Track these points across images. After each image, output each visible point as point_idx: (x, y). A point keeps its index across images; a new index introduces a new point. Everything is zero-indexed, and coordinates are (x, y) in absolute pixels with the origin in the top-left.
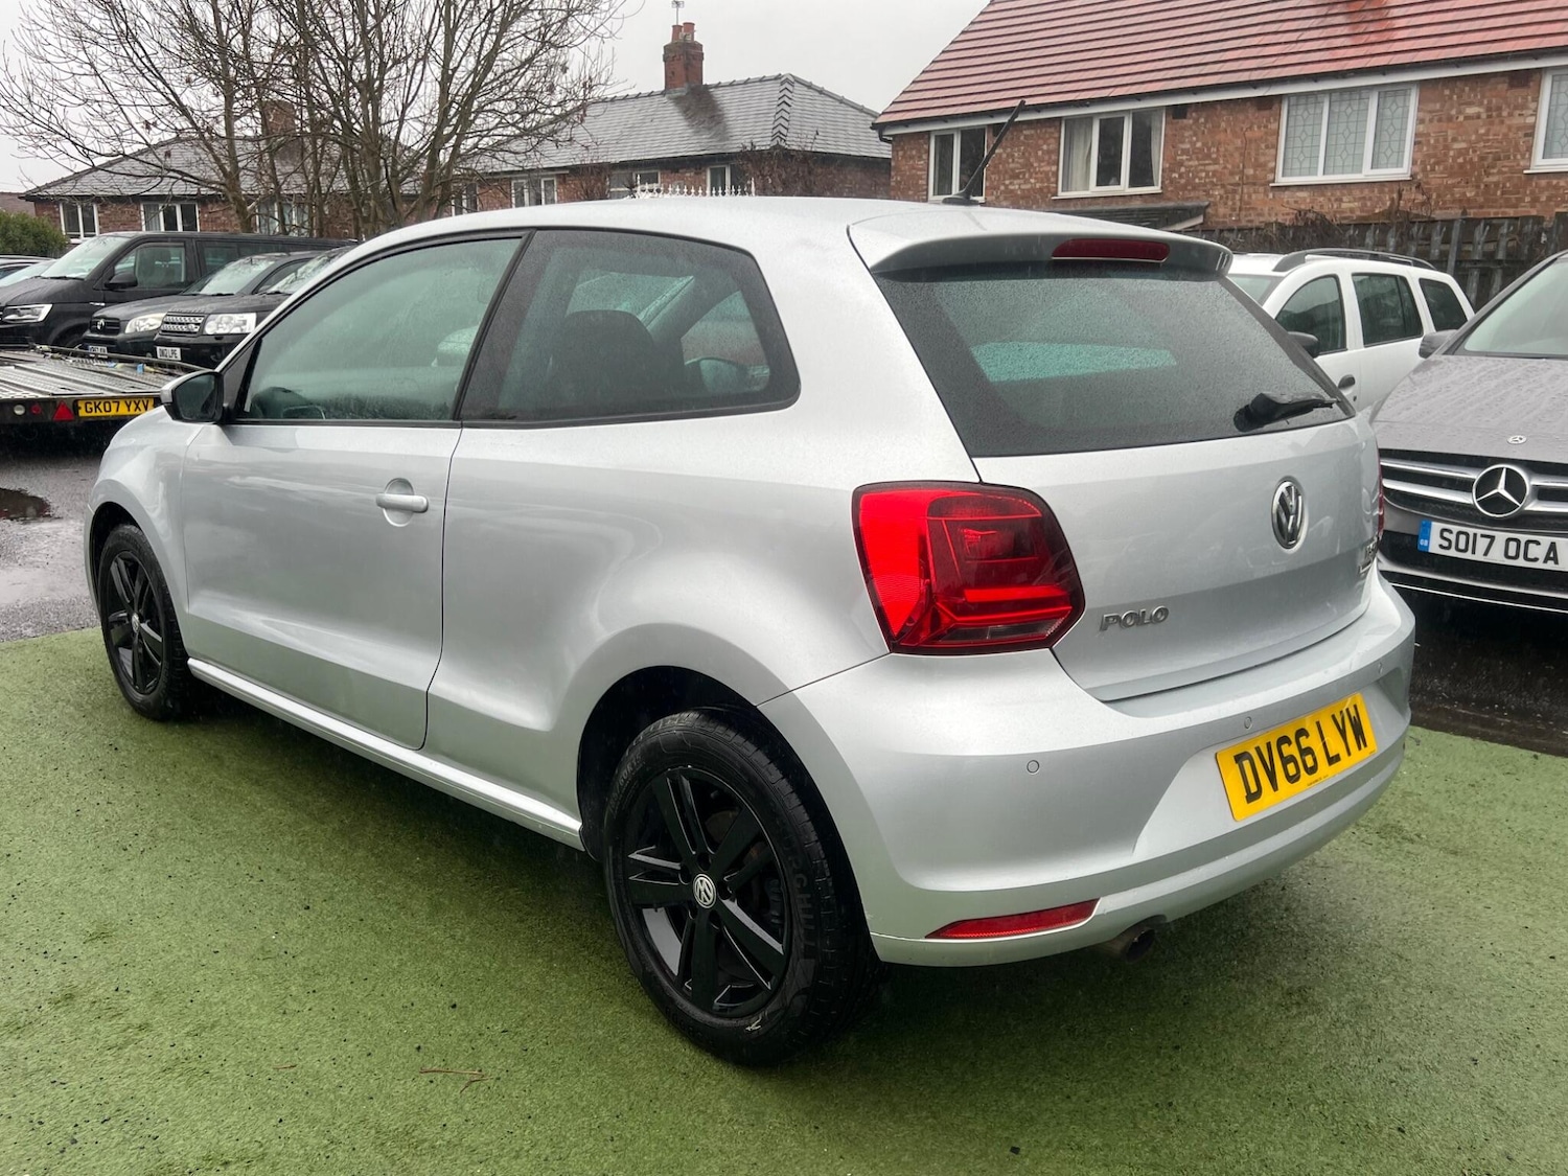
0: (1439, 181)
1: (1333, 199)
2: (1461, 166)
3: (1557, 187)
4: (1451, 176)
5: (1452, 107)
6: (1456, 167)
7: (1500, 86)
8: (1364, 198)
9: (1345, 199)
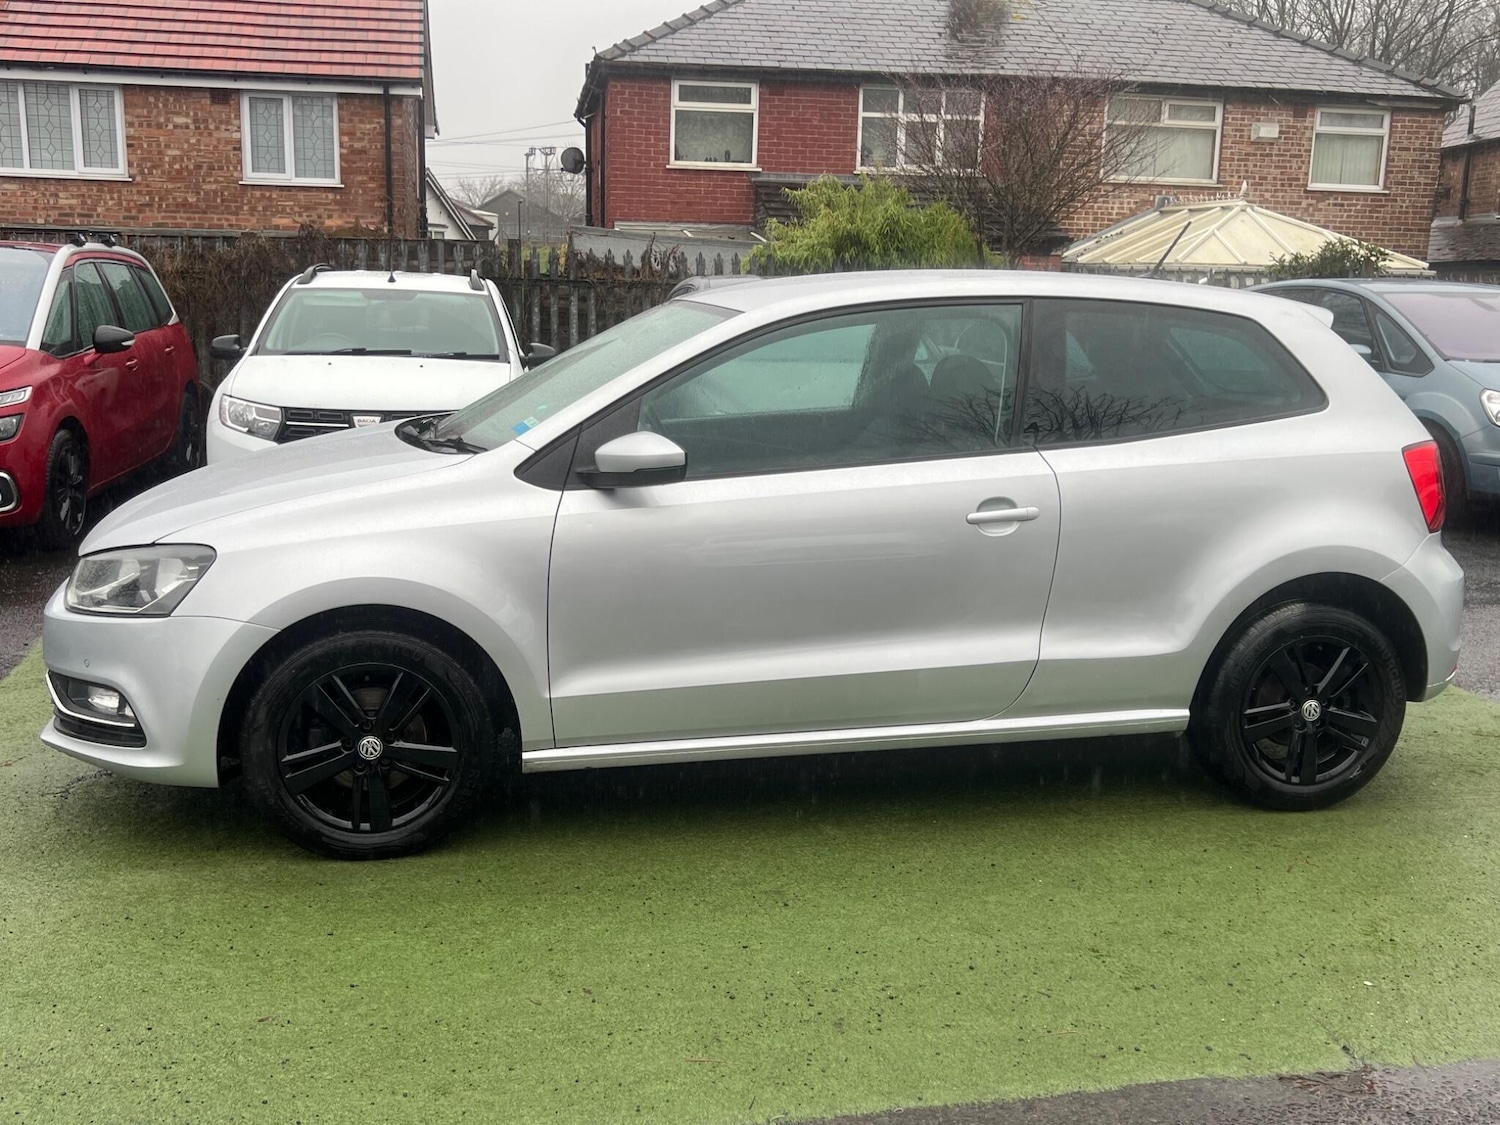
0: (159, 185)
1: (48, 193)
2: (179, 172)
3: (270, 199)
4: (171, 180)
5: (159, 115)
6: (174, 173)
7: (203, 101)
8: (83, 196)
9: (61, 195)
